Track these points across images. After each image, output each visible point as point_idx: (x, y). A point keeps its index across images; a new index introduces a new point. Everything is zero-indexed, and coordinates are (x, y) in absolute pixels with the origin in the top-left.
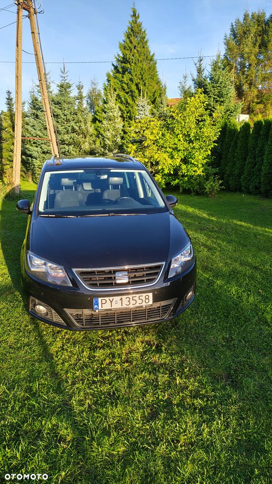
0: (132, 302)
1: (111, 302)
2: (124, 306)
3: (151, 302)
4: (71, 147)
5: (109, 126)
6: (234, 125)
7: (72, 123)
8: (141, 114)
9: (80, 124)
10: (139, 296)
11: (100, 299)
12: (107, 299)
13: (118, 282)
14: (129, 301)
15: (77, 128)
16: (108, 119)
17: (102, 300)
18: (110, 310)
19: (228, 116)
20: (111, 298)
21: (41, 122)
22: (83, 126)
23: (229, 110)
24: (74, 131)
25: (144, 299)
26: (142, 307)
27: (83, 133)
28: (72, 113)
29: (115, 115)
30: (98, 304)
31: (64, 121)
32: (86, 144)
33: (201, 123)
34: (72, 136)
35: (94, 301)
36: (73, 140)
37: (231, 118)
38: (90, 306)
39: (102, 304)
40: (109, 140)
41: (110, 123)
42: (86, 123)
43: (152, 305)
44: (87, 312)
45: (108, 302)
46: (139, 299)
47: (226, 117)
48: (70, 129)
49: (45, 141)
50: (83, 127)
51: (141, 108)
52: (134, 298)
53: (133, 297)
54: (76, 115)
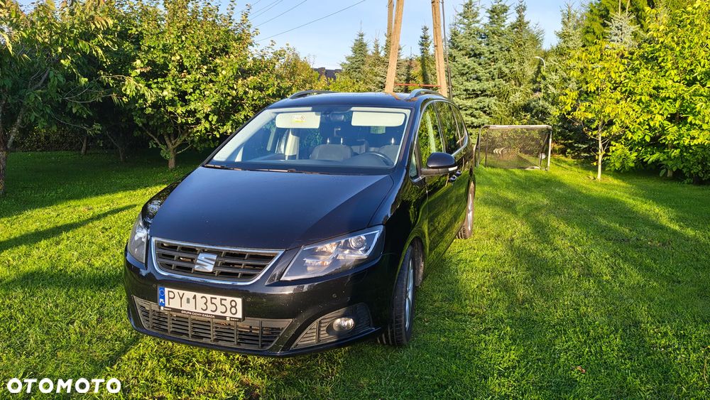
0: (211, 307)
1: (181, 298)
2: (199, 310)
3: (239, 315)
4: (493, 100)
7: (500, 64)
9: (512, 64)
10: (221, 299)
11: (167, 290)
12: (175, 291)
13: (198, 268)
14: (205, 304)
15: (507, 71)
17: (169, 292)
18: (179, 311)
20: (181, 292)
24: (502, 75)
25: (229, 307)
26: (224, 318)
27: (516, 79)
28: (503, 49)
30: (164, 298)
31: (489, 62)
32: (518, 94)
34: (497, 83)
35: (159, 292)
36: (498, 88)
38: (153, 296)
39: (169, 298)
40: (555, 87)
41: (560, 59)
43: (240, 320)
44: (154, 306)
45: (177, 297)
46: (222, 305)
48: (496, 73)
49: (458, 92)
52: (213, 301)
53: (212, 298)
54: (509, 51)
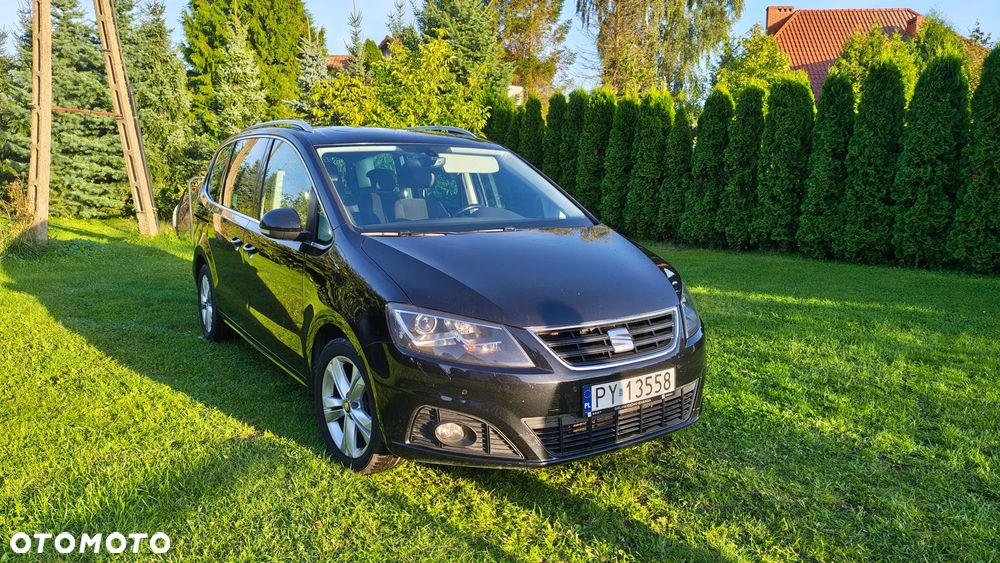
0: (646, 389)
1: (613, 392)
2: (635, 399)
3: (673, 387)
5: (234, 94)
6: (506, 102)
8: (310, 73)
9: (160, 88)
10: (655, 377)
11: (594, 388)
12: (606, 386)
13: (618, 349)
14: (640, 388)
15: (154, 98)
16: (231, 81)
17: (597, 389)
18: (611, 410)
19: (492, 85)
20: (613, 384)
21: (59, 80)
22: (170, 92)
23: (492, 75)
25: (663, 382)
26: (660, 398)
27: (169, 109)
29: (248, 72)
30: (590, 400)
33: (448, 96)
34: (143, 115)
35: (584, 395)
36: (145, 123)
37: (498, 89)
39: (598, 397)
41: (236, 88)
42: (175, 89)
43: (674, 392)
44: (567, 420)
45: (608, 392)
46: (657, 382)
47: (489, 88)
50: (169, 94)
51: (310, 60)
52: (649, 381)
53: (647, 379)
